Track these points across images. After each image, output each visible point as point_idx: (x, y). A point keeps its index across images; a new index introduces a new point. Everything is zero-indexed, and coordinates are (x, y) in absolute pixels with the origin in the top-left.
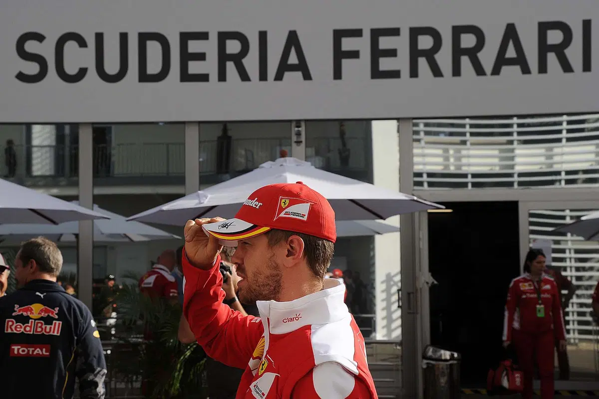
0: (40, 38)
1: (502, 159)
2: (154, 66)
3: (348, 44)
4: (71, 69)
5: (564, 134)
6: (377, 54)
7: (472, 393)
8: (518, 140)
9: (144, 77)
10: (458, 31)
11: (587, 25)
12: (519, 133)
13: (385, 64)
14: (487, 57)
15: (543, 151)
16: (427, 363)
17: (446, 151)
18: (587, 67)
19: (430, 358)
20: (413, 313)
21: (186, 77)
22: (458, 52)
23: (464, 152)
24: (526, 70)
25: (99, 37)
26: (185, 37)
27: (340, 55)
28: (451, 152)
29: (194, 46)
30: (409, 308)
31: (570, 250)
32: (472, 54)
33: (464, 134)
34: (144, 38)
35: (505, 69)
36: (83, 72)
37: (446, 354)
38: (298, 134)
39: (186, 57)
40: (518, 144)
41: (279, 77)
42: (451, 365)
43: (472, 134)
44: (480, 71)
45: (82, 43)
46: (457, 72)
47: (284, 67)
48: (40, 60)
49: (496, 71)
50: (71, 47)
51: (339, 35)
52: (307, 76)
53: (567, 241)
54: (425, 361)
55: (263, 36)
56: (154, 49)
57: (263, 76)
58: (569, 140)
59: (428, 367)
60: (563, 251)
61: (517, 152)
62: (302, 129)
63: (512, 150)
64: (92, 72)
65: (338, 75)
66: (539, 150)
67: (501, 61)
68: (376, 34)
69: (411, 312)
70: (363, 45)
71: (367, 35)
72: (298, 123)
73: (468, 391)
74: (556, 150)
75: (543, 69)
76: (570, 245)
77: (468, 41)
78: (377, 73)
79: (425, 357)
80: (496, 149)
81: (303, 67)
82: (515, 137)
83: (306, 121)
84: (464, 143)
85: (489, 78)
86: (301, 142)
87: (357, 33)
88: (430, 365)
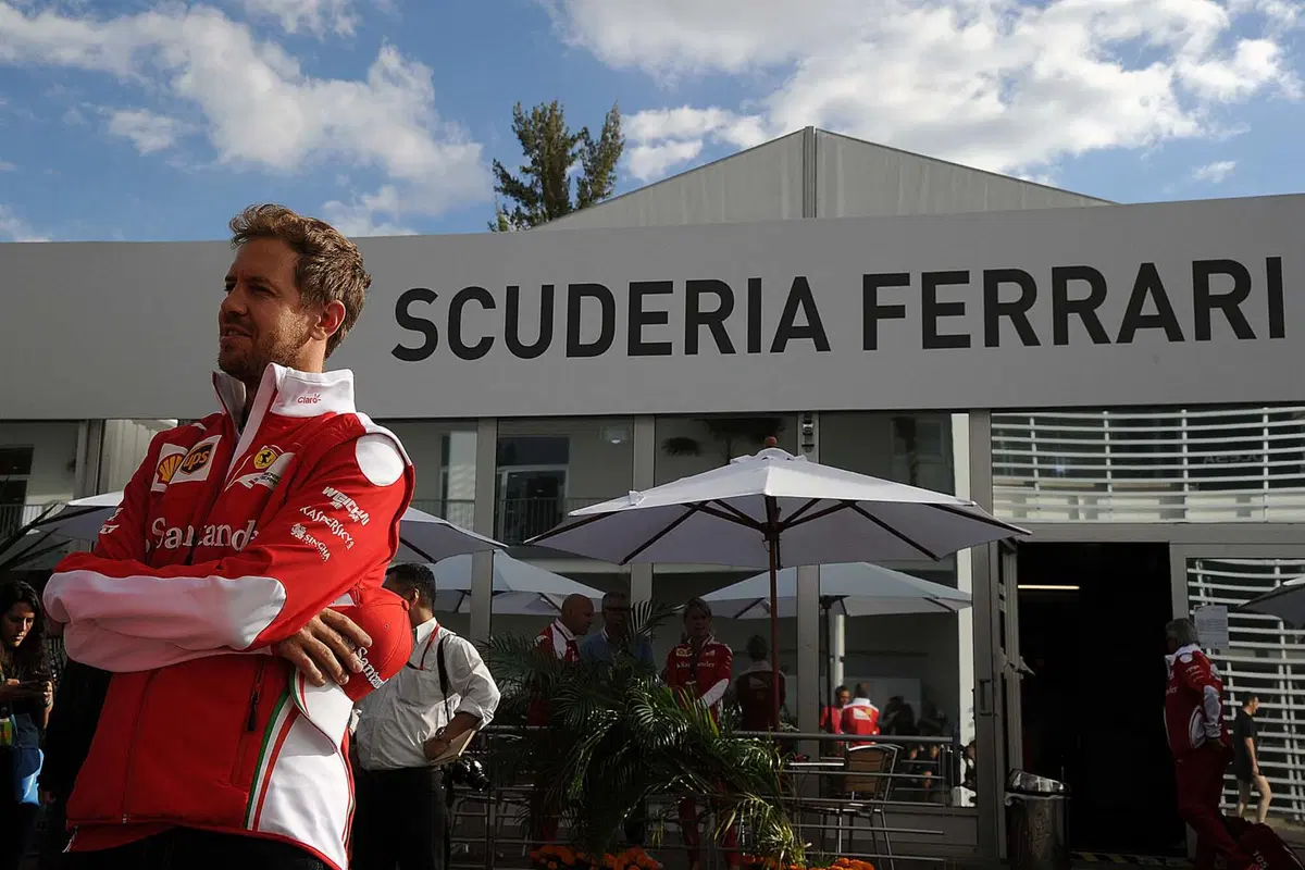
0: (428, 296)
1: (1165, 514)
2: (590, 333)
3: (885, 296)
4: (470, 340)
5: (1266, 475)
6: (932, 310)
7: (1096, 860)
8: (1190, 484)
9: (575, 349)
10: (1061, 276)
11: (1274, 266)
12: (1192, 473)
13: (946, 326)
14: (1111, 315)
15: (1232, 502)
16: (1013, 798)
17: (1074, 500)
18: (1277, 330)
19: (1019, 790)
20: (989, 714)
21: (636, 348)
22: (1062, 307)
23: (1102, 503)
24: (1175, 335)
25: (513, 293)
26: (638, 290)
27: (873, 313)
28: (1081, 502)
29: (650, 303)
30: (983, 707)
31: (1285, 666)
32: (1087, 309)
33: (1102, 474)
34: (576, 292)
35: (1140, 334)
36: (487, 343)
37: (1047, 784)
38: (808, 434)
39: (638, 318)
40: (1190, 489)
41: (778, 346)
42: (1055, 801)
43: (1116, 474)
44: (1099, 335)
45: (488, 302)
46: (1061, 337)
47: (786, 332)
48: (427, 327)
49: (1126, 336)
50: (472, 307)
51: (872, 283)
52: (823, 345)
53: (1280, 650)
54: (1010, 795)
55: (755, 286)
56: (591, 308)
57: (754, 346)
58: (1273, 484)
59: (1014, 804)
60: (1273, 668)
61: (1189, 502)
62: (814, 426)
63: (1182, 500)
64: (500, 344)
65: (870, 342)
66: (1227, 499)
67: (1133, 322)
68: (931, 281)
69: (987, 712)
70: (910, 297)
71: (916, 282)
72: (808, 416)
73: (1089, 856)
74: (1256, 501)
75: (1203, 332)
76: (1284, 658)
77: (1079, 290)
78: (932, 340)
79: (1009, 788)
80: (1154, 497)
81: (816, 332)
82: (1186, 478)
83: (821, 413)
84: (1103, 487)
85: (1114, 348)
86: (813, 445)
87: (902, 280)
88: (1018, 801)
